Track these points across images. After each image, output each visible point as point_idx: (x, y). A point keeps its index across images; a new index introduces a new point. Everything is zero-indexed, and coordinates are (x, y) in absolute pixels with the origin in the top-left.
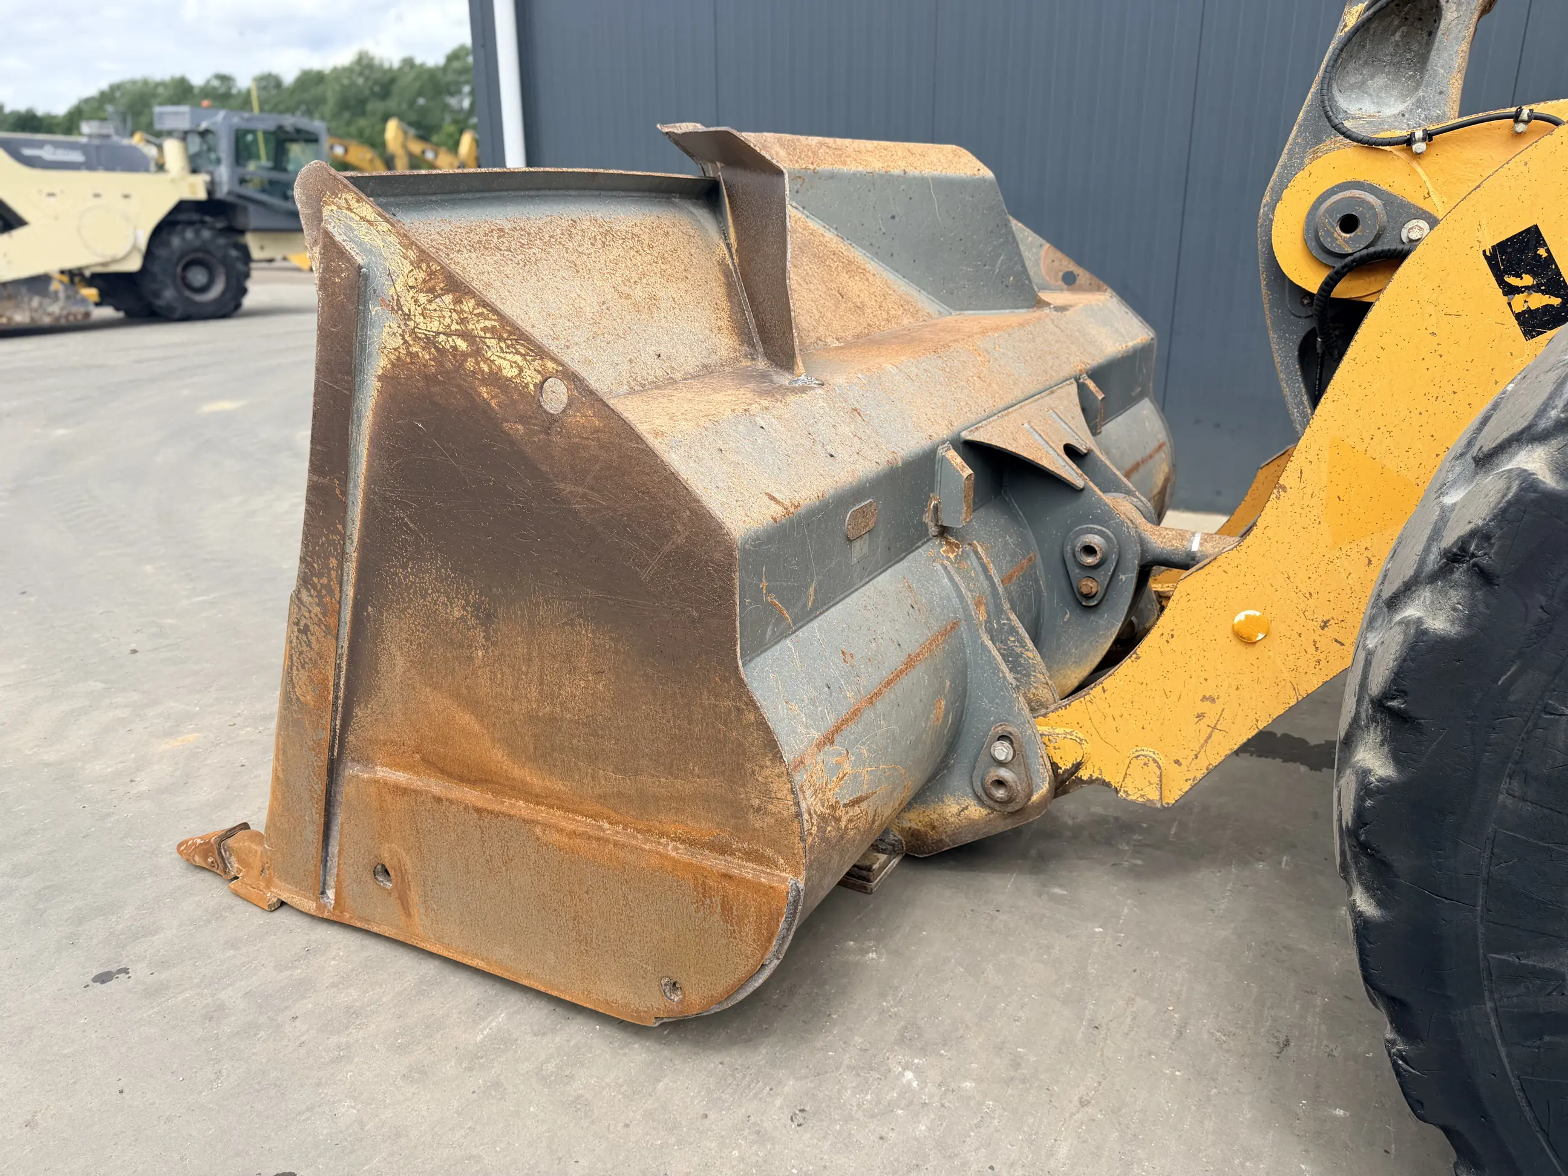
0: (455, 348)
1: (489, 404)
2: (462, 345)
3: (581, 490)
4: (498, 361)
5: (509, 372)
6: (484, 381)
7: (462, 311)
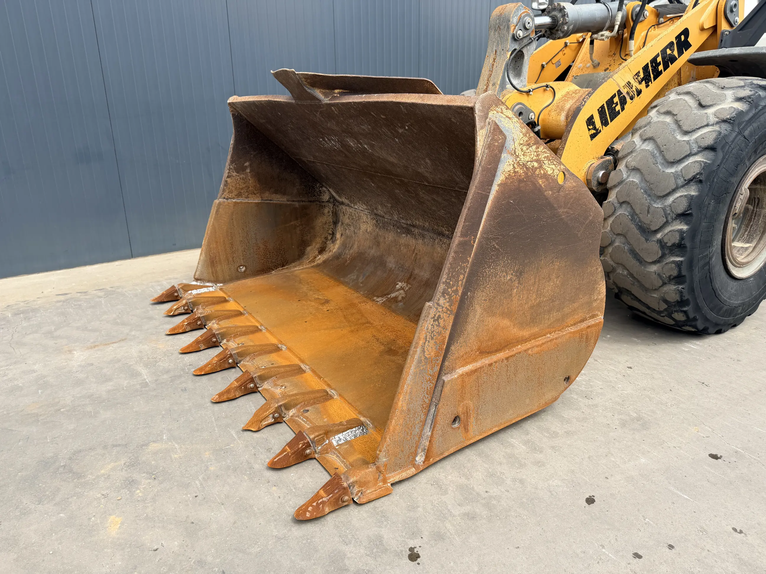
0: (533, 166)
1: (541, 186)
2: (536, 164)
3: (565, 210)
4: (547, 169)
5: (550, 172)
6: (541, 178)
7: (538, 151)
